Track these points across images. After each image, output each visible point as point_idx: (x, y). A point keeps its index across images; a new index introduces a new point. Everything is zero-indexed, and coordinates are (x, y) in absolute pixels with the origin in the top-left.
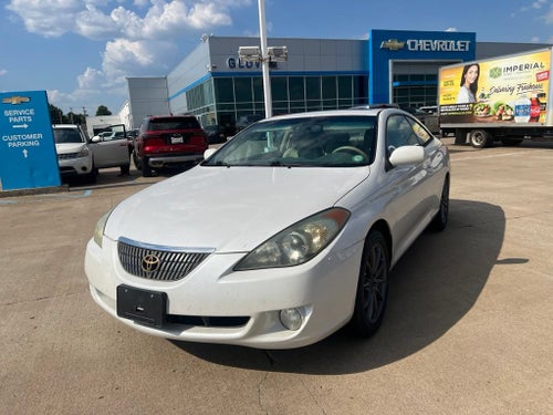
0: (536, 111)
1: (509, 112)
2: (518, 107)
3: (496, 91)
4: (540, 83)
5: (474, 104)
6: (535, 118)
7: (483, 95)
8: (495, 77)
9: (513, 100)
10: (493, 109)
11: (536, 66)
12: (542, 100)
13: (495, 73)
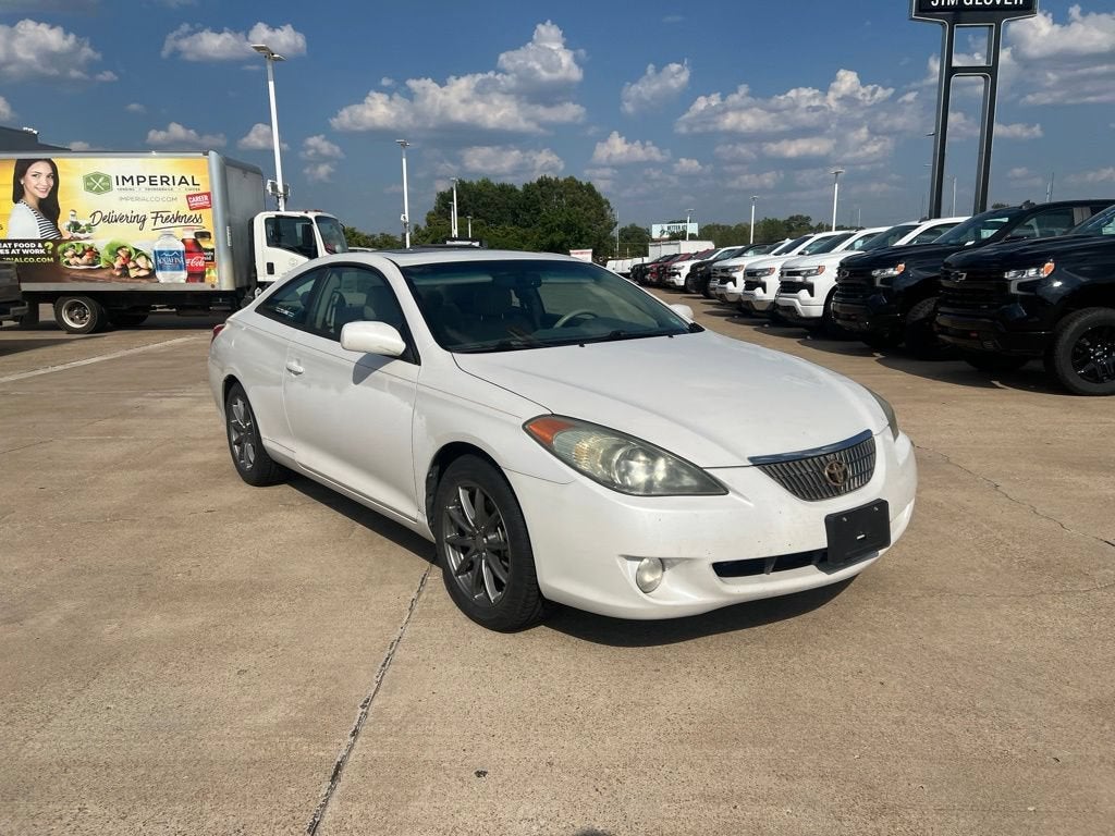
0: (197, 262)
1: (141, 262)
2: (159, 254)
3: (106, 219)
4: (198, 212)
5: (57, 243)
6: (196, 275)
7: (76, 226)
8: (98, 191)
9: (148, 240)
10: (104, 254)
11: (183, 181)
12: (206, 244)
13: (96, 184)
